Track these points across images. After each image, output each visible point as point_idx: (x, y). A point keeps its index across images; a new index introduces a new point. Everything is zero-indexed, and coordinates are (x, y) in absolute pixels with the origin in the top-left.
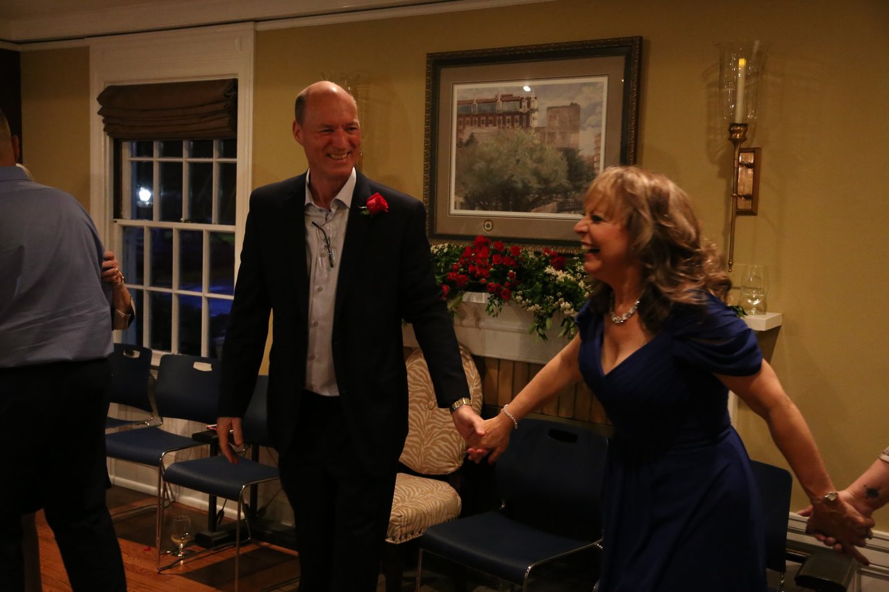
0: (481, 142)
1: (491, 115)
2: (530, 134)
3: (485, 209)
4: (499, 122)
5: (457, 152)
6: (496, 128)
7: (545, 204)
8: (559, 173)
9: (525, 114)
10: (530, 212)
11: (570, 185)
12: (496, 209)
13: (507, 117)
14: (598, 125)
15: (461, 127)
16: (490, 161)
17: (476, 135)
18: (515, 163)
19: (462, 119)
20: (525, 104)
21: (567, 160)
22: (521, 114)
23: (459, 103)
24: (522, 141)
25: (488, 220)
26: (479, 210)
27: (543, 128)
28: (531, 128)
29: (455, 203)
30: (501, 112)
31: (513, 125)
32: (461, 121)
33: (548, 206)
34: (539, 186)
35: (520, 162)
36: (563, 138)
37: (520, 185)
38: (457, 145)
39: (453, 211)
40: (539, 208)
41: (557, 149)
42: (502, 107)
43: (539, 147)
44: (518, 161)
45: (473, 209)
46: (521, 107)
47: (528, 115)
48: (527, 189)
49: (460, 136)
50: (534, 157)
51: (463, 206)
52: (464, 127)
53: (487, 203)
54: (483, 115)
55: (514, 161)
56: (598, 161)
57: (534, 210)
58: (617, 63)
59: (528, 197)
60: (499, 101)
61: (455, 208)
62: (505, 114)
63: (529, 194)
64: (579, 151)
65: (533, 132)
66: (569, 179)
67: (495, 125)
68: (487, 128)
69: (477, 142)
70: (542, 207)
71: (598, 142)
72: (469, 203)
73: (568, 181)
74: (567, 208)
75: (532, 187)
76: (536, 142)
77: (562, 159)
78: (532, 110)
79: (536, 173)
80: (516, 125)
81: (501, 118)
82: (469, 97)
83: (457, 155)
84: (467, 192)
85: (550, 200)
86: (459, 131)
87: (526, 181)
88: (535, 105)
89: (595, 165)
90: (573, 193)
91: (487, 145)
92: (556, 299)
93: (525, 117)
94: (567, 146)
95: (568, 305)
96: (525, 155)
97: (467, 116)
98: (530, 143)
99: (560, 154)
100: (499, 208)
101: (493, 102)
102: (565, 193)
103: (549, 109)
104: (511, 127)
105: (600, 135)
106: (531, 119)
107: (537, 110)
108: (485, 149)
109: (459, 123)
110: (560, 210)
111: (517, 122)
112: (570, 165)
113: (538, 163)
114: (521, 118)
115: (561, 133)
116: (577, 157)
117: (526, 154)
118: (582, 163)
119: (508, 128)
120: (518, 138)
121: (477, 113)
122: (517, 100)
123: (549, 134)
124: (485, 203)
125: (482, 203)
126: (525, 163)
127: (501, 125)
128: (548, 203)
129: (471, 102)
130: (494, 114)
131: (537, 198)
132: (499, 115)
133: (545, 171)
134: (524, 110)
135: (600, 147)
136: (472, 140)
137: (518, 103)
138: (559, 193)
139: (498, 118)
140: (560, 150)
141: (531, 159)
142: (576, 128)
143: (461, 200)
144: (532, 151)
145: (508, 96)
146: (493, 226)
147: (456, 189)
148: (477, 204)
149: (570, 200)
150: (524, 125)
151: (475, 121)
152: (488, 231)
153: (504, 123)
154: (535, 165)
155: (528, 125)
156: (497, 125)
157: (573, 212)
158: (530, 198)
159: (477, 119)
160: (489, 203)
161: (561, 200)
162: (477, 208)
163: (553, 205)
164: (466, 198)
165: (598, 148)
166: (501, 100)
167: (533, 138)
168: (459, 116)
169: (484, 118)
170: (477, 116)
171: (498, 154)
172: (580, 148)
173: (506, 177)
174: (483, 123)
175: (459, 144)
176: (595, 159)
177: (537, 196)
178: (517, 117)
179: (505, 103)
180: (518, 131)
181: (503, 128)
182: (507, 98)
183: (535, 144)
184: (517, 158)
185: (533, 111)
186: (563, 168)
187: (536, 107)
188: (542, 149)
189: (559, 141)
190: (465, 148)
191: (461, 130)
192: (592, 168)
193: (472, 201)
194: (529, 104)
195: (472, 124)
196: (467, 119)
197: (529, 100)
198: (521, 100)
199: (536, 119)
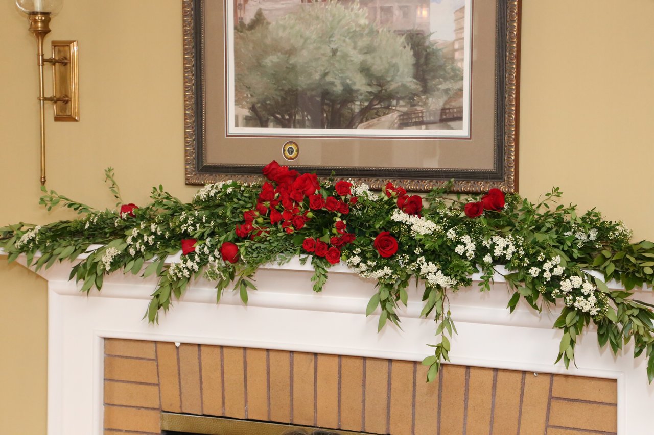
0: (274, 23)
2: (352, 9)
3: (284, 126)
5: (236, 38)
7: (379, 116)
8: (401, 70)
10: (356, 128)
11: (419, 87)
12: (303, 125)
15: (241, 1)
16: (291, 52)
17: (265, 13)
18: (331, 54)
21: (412, 48)
24: (340, 21)
25: (291, 143)
26: (274, 127)
29: (236, 117)
33: (383, 119)
34: (370, 89)
35: (339, 53)
36: (405, 15)
37: (338, 89)
38: (235, 28)
39: (232, 130)
40: (371, 122)
41: (395, 31)
43: (367, 31)
44: (335, 52)
45: (264, 124)
48: (349, 94)
49: (240, 14)
50: (360, 44)
51: (248, 122)
52: (246, 1)
53: (287, 117)
55: (328, 51)
56: (462, 49)
57: (362, 124)
59: (353, 106)
61: (237, 125)
63: (353, 101)
64: (431, 34)
66: (416, 76)
68: (283, 2)
69: (268, 24)
70: (375, 121)
71: (459, 19)
72: (258, 118)
73: (415, 80)
74: (414, 120)
75: (358, 90)
76: (363, 21)
77: (405, 47)
79: (365, 70)
83: (236, 44)
84: (254, 100)
85: (388, 109)
86: (236, 7)
87: (348, 81)
89: (457, 55)
90: (423, 97)
91: (284, 28)
92: (413, 259)
94: (410, 27)
95: (432, 267)
96: (344, 41)
98: (353, 25)
99: (401, 39)
100: (307, 123)
102: (411, 98)
105: (462, 9)
108: (281, 34)
110: (403, 124)
112: (417, 55)
113: (366, 53)
115: (401, 8)
116: (427, 44)
117: (347, 39)
118: (434, 53)
120: (334, 16)
123: (382, 9)
124: (283, 117)
125: (279, 116)
126: (345, 56)
128: (384, 114)
131: (367, 107)
133: (378, 67)
135: (463, 28)
136: (258, 21)
138: (402, 98)
140: (400, 33)
141: (355, 47)
143: (246, 112)
144: (354, 35)
146: (298, 151)
147: (236, 95)
148: (271, 118)
149: (419, 108)
152: (291, 159)
154: (362, 57)
157: (424, 127)
158: (356, 107)
160: (290, 115)
161: (405, 109)
162: (272, 124)
163: (393, 116)
164: (253, 108)
165: (460, 29)
167: (357, 16)
171: (302, 41)
172: (432, 30)
173: (317, 76)
175: (240, 27)
176: (456, 46)
177: (366, 104)
180: (332, 7)
183: (360, 26)
184: (333, 46)
186: (405, 60)
188: (373, 33)
189: (398, 20)
190: (248, 33)
191: (240, 4)
192: (453, 59)
193: (263, 113)
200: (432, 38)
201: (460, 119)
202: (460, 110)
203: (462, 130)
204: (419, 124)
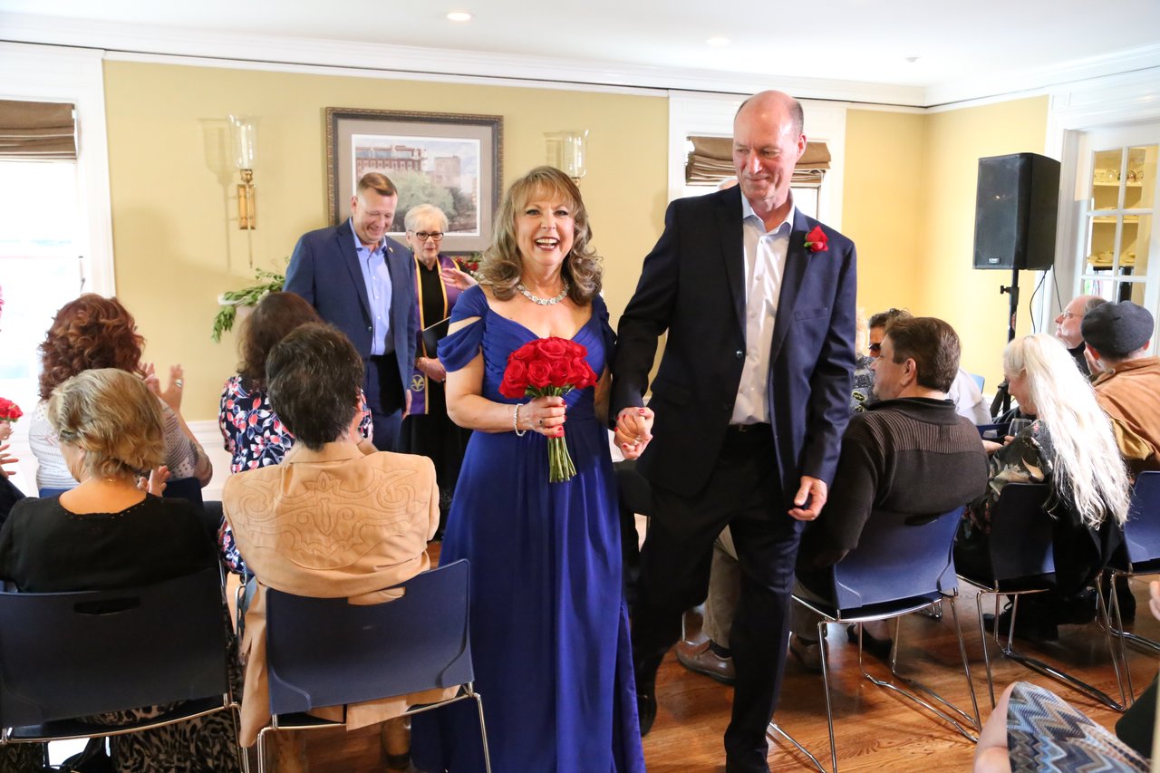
1: (387, 160)
2: (422, 175)
4: (395, 165)
6: (392, 170)
8: (447, 205)
9: (416, 161)
11: (456, 213)
13: (402, 163)
14: (474, 172)
15: (360, 168)
19: (360, 161)
20: (416, 153)
21: (452, 195)
22: (413, 161)
23: (357, 149)
24: (415, 181)
27: (432, 172)
28: (422, 171)
30: (396, 158)
31: (406, 168)
35: (414, 196)
36: (449, 180)
41: (443, 187)
42: (396, 154)
43: (430, 186)
44: (412, 195)
46: (413, 155)
47: (419, 162)
50: (426, 192)
52: (365, 166)
54: (380, 159)
55: (409, 195)
56: (476, 197)
58: (487, 131)
60: (394, 149)
62: (399, 160)
64: (461, 189)
65: (424, 174)
66: (454, 208)
67: (391, 167)
71: (475, 183)
73: (454, 210)
76: (428, 182)
77: (449, 194)
80: (409, 168)
81: (396, 163)
82: (367, 145)
86: (357, 171)
88: (424, 155)
89: (474, 199)
90: (458, 218)
93: (416, 163)
94: (450, 185)
96: (418, 191)
97: (366, 159)
98: (422, 183)
99: (447, 191)
101: (389, 150)
103: (437, 158)
104: (405, 170)
105: (475, 179)
106: (422, 165)
107: (426, 159)
109: (358, 165)
111: (410, 166)
112: (455, 199)
113: (429, 196)
114: (413, 164)
115: (446, 176)
116: (459, 193)
118: (463, 198)
119: (403, 168)
120: (412, 178)
121: (374, 157)
122: (409, 150)
123: (437, 176)
126: (419, 197)
127: (397, 168)
129: (368, 149)
130: (391, 160)
132: (394, 160)
134: (416, 157)
135: (477, 187)
137: (410, 153)
139: (393, 162)
140: (446, 188)
141: (424, 193)
142: (458, 173)
144: (424, 188)
145: (401, 146)
149: (456, 223)
150: (417, 169)
151: (373, 163)
153: (399, 166)
154: (427, 199)
155: (419, 169)
156: (393, 167)
157: (458, 232)
159: (374, 161)
165: (475, 188)
167: (424, 179)
168: (358, 159)
169: (381, 162)
170: (373, 159)
176: (474, 195)
178: (410, 163)
179: (399, 152)
180: (411, 173)
181: (398, 170)
182: (401, 148)
183: (426, 183)
184: (413, 192)
185: (423, 159)
186: (450, 200)
187: (425, 156)
188: (432, 187)
189: (445, 182)
191: (360, 170)
192: (471, 201)
194: (419, 154)
195: (370, 166)
196: (365, 162)
197: (419, 150)
198: (413, 150)
199: (426, 165)
200: (462, 191)
201: (475, 228)
202: (476, 224)
203: (477, 233)
204: (456, 230)
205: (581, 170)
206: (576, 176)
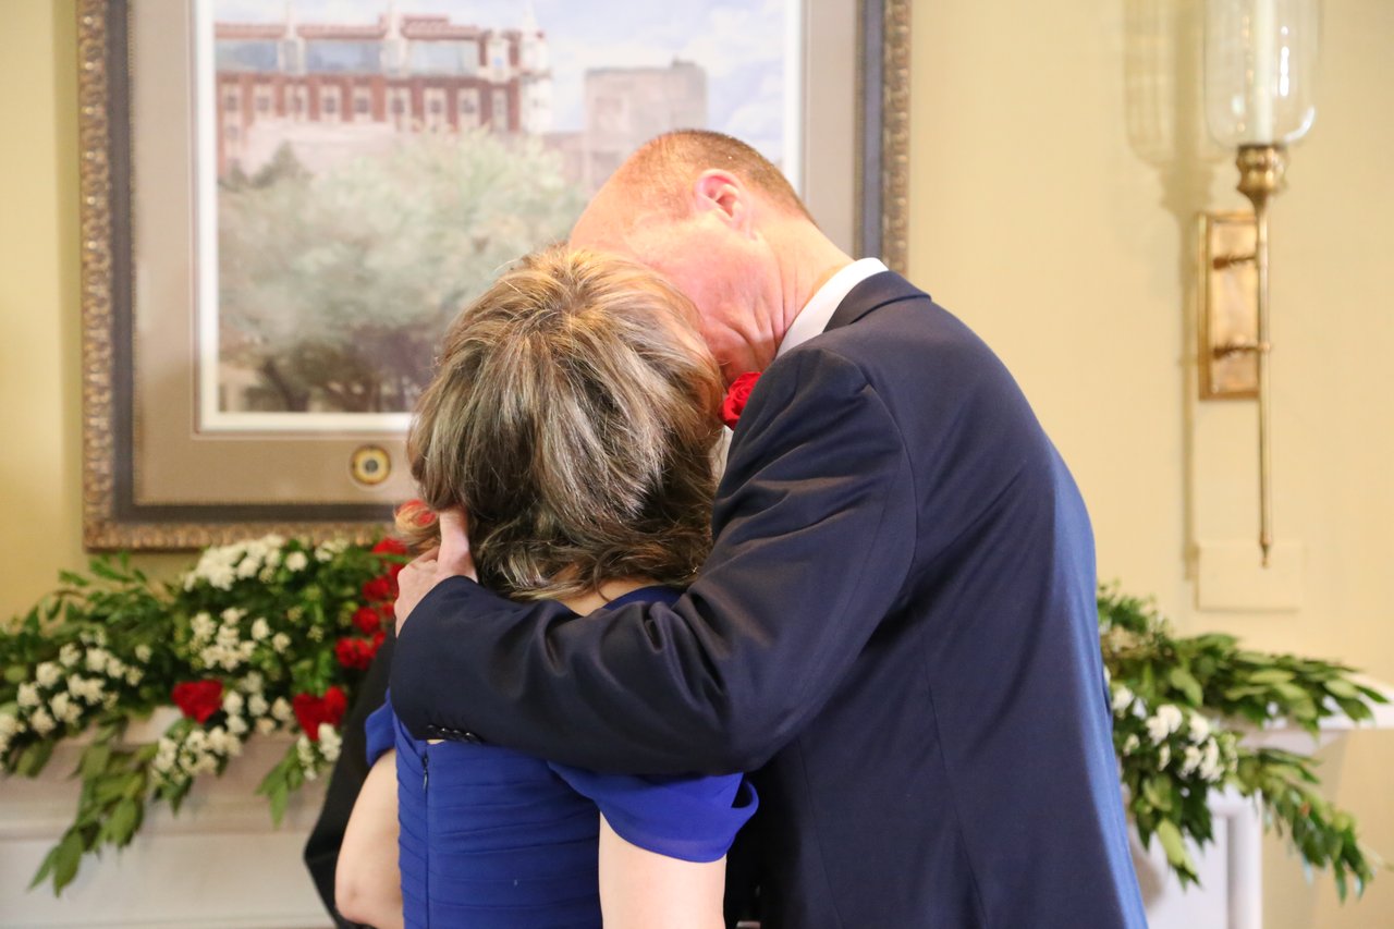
0: (323, 177)
1: (363, 81)
2: (524, 154)
3: (352, 408)
5: (221, 205)
6: (386, 128)
9: (499, 86)
13: (430, 95)
15: (235, 119)
16: (363, 245)
17: (302, 154)
18: (471, 250)
19: (237, 91)
20: (498, 52)
22: (486, 88)
23: (222, 32)
24: (493, 178)
25: (372, 447)
26: (326, 410)
27: (573, 136)
28: (526, 135)
29: (222, 391)
30: (404, 75)
31: (453, 119)
32: (232, 99)
35: (490, 248)
38: (221, 182)
39: (212, 419)
42: (403, 57)
43: (560, 202)
44: (480, 245)
46: (483, 60)
47: (512, 89)
49: (232, 150)
51: (255, 400)
52: (249, 120)
54: (329, 80)
55: (466, 246)
60: (394, 34)
61: (223, 407)
62: (417, 84)
65: (534, 148)
67: (379, 115)
68: (347, 127)
69: (308, 176)
72: (280, 391)
76: (551, 181)
78: (527, 74)
80: (468, 121)
81: (405, 94)
83: (222, 220)
84: (271, 351)
86: (223, 135)
88: (534, 57)
91: (351, 187)
93: (499, 97)
96: (506, 222)
97: (262, 79)
98: (526, 186)
101: (371, 38)
103: (594, 74)
104: (445, 126)
106: (525, 104)
107: (546, 75)
108: (342, 200)
109: (224, 106)
111: (469, 110)
114: (486, 98)
117: (512, 220)
119: (434, 129)
120: (477, 166)
121: (302, 71)
122: (468, 38)
123: (597, 156)
124: (348, 388)
125: (336, 387)
127: (407, 119)
129: (274, 34)
130: (376, 81)
132: (397, 84)
134: (497, 69)
136: (282, 168)
137: (471, 49)
139: (390, 95)
143: (249, 377)
144: (536, 210)
145: (429, 21)
146: (390, 465)
147: (220, 339)
148: (317, 391)
150: (501, 120)
151: (298, 101)
152: (371, 483)
153: (418, 110)
155: (513, 123)
156: (390, 116)
159: (303, 92)
160: (367, 386)
162: (317, 405)
164: (267, 371)
166: (403, 32)
167: (536, 169)
168: (224, 78)
169: (335, 92)
170: (302, 82)
171: (396, 218)
174: (330, 110)
175: (232, 180)
178: (471, 96)
179: (420, 45)
180: (474, 143)
181: (415, 129)
182: (425, 30)
183: (544, 190)
184: (478, 232)
185: (530, 76)
187: (541, 65)
188: (574, 206)
190: (257, 196)
191: (234, 130)
193: (296, 381)
194: (514, 56)
195: (281, 109)
196: (261, 91)
197: (514, 39)
198: (483, 40)
199: (546, 109)
205: (1288, 114)
206: (1265, 135)
